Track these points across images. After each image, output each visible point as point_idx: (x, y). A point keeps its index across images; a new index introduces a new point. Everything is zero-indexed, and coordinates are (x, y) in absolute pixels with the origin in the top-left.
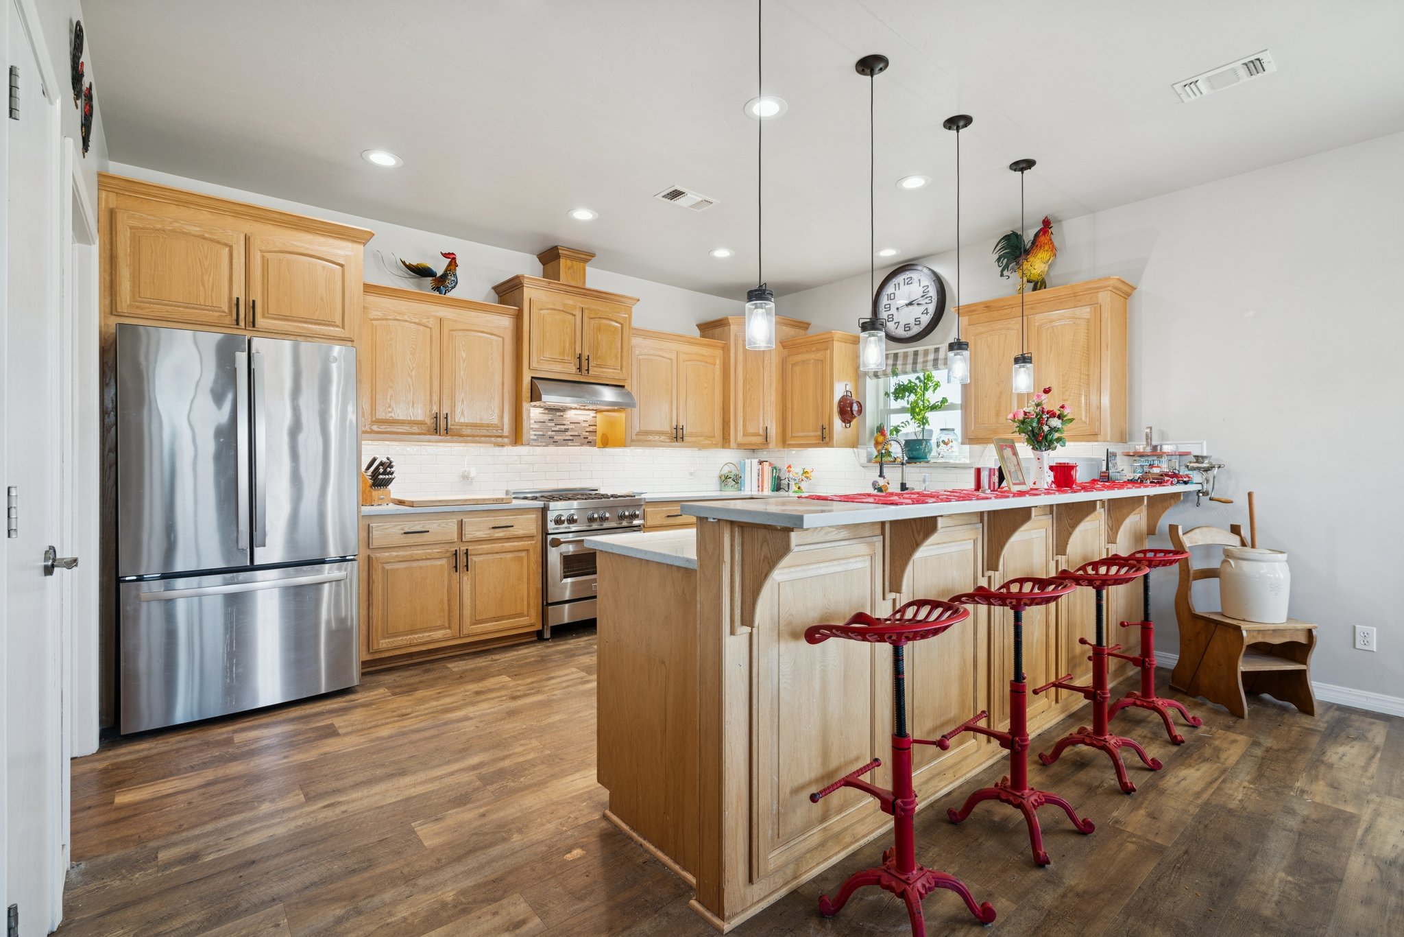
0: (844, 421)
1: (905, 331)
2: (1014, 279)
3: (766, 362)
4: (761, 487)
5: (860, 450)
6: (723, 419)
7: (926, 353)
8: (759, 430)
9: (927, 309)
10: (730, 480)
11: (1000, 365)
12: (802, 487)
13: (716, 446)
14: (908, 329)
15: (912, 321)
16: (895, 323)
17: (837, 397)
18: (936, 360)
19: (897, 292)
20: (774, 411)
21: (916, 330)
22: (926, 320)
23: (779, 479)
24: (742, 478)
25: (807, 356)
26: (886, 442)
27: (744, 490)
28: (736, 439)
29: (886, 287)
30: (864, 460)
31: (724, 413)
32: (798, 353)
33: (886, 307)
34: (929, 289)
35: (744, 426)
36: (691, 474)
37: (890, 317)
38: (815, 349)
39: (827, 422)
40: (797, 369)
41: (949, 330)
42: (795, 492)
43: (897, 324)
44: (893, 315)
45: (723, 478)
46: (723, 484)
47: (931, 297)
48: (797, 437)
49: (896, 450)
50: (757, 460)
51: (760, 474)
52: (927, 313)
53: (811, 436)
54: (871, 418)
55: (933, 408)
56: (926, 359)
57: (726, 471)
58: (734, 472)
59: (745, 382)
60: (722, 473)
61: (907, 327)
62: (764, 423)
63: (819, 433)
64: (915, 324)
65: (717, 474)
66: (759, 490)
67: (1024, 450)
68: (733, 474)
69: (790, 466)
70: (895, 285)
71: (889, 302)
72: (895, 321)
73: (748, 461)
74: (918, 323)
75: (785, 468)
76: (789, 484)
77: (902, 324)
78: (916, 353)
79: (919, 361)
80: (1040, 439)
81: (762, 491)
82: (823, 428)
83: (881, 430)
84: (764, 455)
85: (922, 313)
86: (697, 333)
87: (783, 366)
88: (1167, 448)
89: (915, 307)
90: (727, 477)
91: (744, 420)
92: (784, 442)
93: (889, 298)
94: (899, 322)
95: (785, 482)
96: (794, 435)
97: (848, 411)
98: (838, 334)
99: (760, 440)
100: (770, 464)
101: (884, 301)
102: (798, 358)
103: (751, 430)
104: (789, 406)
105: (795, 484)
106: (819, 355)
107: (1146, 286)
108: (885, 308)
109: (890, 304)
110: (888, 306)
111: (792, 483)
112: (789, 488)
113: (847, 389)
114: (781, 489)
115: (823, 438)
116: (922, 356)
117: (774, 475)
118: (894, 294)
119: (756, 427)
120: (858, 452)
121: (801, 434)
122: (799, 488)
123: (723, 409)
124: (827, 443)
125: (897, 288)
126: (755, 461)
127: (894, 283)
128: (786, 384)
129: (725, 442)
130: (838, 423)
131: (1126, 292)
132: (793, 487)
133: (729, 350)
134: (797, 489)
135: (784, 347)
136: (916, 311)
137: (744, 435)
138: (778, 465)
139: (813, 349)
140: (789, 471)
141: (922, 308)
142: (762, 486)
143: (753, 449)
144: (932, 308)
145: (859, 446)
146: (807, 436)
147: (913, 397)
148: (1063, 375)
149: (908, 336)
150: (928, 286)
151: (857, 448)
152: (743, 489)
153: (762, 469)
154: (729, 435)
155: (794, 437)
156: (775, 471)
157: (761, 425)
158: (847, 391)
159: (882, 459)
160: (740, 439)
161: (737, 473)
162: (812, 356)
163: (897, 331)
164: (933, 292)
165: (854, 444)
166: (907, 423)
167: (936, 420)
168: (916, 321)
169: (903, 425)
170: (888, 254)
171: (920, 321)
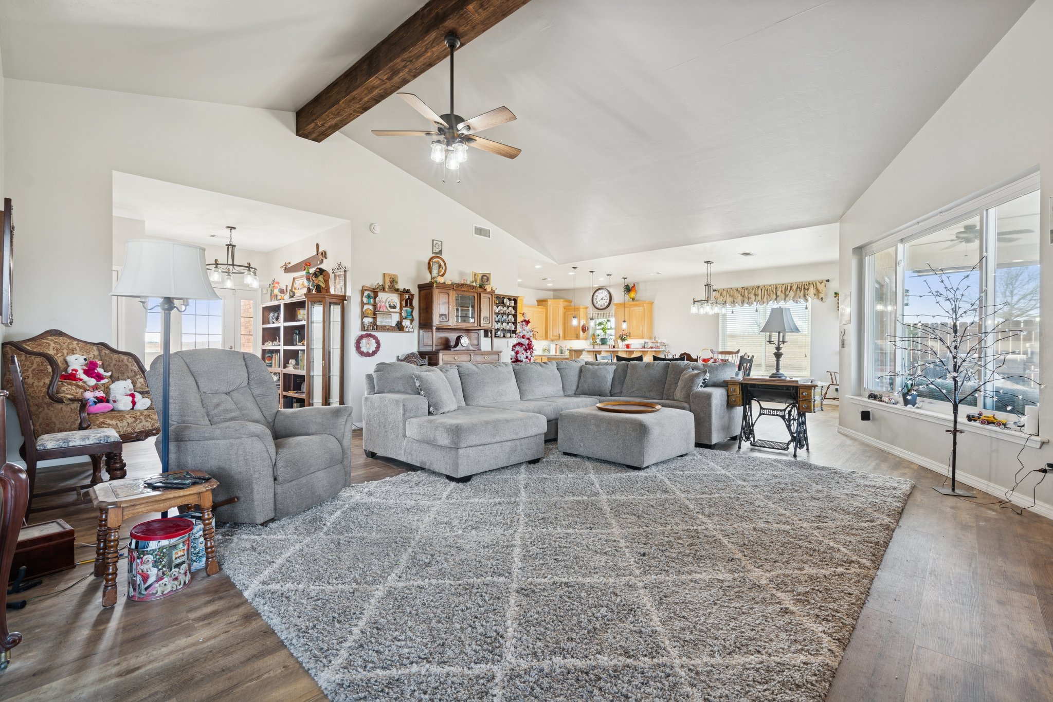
0: (583, 332)
2: (627, 298)
4: (556, 352)
5: (588, 340)
7: (606, 313)
9: (606, 301)
10: (546, 350)
13: (543, 339)
15: (603, 304)
17: (581, 325)
18: (609, 316)
19: (598, 295)
20: (562, 328)
21: (604, 307)
22: (606, 304)
23: (562, 350)
26: (595, 339)
29: (596, 294)
30: (589, 344)
32: (569, 311)
35: (553, 333)
38: (574, 309)
39: (578, 333)
41: (612, 308)
44: (597, 302)
46: (544, 352)
47: (608, 298)
48: (568, 338)
49: (598, 341)
51: (556, 349)
53: (573, 337)
54: (591, 332)
55: (608, 329)
56: (606, 315)
59: (553, 320)
60: (544, 348)
61: (601, 306)
67: (619, 341)
70: (598, 293)
78: (604, 313)
79: (604, 315)
80: (623, 340)
82: (577, 335)
83: (594, 335)
84: (557, 343)
86: (536, 303)
88: (659, 341)
91: (552, 331)
92: (565, 338)
94: (599, 304)
96: (568, 336)
97: (584, 329)
98: (581, 306)
99: (558, 338)
100: (559, 346)
101: (595, 297)
102: (569, 313)
103: (555, 334)
104: (566, 327)
106: (576, 311)
107: (656, 302)
110: (596, 299)
115: (577, 337)
117: (560, 349)
119: (556, 333)
124: (578, 339)
126: (554, 345)
129: (546, 338)
130: (581, 333)
131: (652, 303)
136: (604, 301)
140: (565, 347)
143: (552, 341)
144: (608, 301)
146: (571, 337)
147: (603, 326)
149: (601, 308)
153: (557, 347)
154: (548, 336)
158: (584, 324)
159: (594, 343)
160: (551, 337)
163: (598, 306)
164: (608, 296)
165: (586, 339)
167: (608, 332)
170: (596, 286)
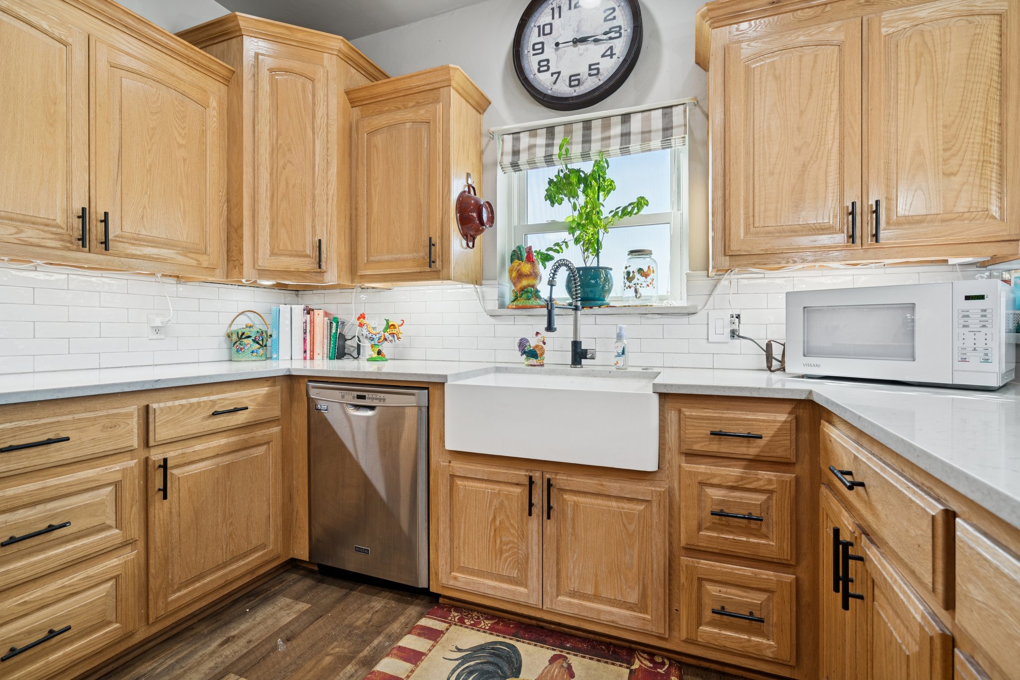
0: (465, 236)
1: (571, 86)
3: (318, 121)
4: (309, 353)
5: (484, 289)
6: (229, 221)
7: (608, 123)
8: (304, 246)
9: (611, 48)
10: (250, 340)
11: (802, 113)
12: (384, 351)
14: (576, 83)
15: (584, 70)
16: (552, 74)
17: (455, 194)
18: (626, 136)
19: (557, 22)
20: (335, 213)
21: (590, 84)
22: (609, 67)
23: (342, 338)
24: (274, 337)
25: (399, 116)
27: (278, 359)
28: (255, 261)
29: (537, 14)
30: (493, 305)
31: (229, 210)
32: (381, 113)
33: (537, 47)
34: (617, 13)
35: (274, 236)
36: (157, 330)
37: (542, 64)
38: (413, 104)
39: (438, 234)
40: (379, 140)
42: (370, 360)
43: (555, 76)
44: (548, 61)
45: (235, 338)
46: (234, 349)
47: (620, 27)
48: (379, 262)
50: (303, 307)
51: (308, 331)
52: (611, 55)
53: (405, 260)
54: (505, 233)
56: (606, 134)
57: (241, 324)
58: (259, 325)
59: (275, 150)
60: (234, 328)
61: (575, 80)
62: (314, 233)
63: (424, 253)
64: (590, 75)
65: (223, 330)
66: (305, 358)
68: (254, 330)
69: (362, 316)
70: (553, 9)
71: (541, 39)
72: (552, 70)
73: (285, 309)
74: (595, 72)
75: (353, 320)
76: (359, 346)
77: (565, 75)
78: (587, 125)
79: (593, 137)
81: (312, 358)
82: (431, 245)
84: (312, 300)
85: (603, 56)
87: (350, 136)
89: (591, 46)
90: (242, 336)
91: (272, 224)
92: (355, 270)
93: (541, 31)
94: (559, 73)
95: (351, 344)
96: (372, 258)
97: (472, 218)
98: (458, 74)
99: (306, 264)
100: (326, 314)
101: (533, 36)
102: (381, 120)
103: (287, 244)
104: (363, 206)
105: (372, 346)
106: (422, 113)
108: (534, 49)
109: (542, 43)
110: (540, 46)
111: (366, 344)
112: (359, 354)
113: (470, 182)
114: (345, 354)
115: (431, 262)
116: (600, 129)
117: (334, 331)
118: (551, 24)
119: (299, 239)
120: (482, 292)
121: (387, 257)
122: (379, 353)
123: (228, 201)
124: (438, 272)
125: (556, 15)
126: (298, 309)
127: (551, 6)
128: (357, 168)
129: (232, 265)
130: (457, 243)
132: (368, 351)
133: (240, 85)
134: (375, 355)
135: (353, 103)
136: (592, 53)
137: (273, 254)
138: (341, 317)
139: (411, 104)
140: (361, 325)
141: (603, 47)
142: (312, 351)
143: (293, 285)
144: (620, 47)
145: (484, 282)
146: (397, 260)
148: (945, 126)
149: (575, 94)
150: (614, 9)
151: (481, 285)
152: (275, 356)
153: (312, 322)
154: (241, 252)
155: (373, 262)
156: (334, 324)
157: (309, 238)
158: (469, 186)
160: (266, 261)
161: (264, 328)
162: (409, 115)
163: (555, 87)
164: (622, 19)
165: (478, 278)
166: (564, 246)
168: (590, 69)
169: (557, 248)
171: (598, 69)
